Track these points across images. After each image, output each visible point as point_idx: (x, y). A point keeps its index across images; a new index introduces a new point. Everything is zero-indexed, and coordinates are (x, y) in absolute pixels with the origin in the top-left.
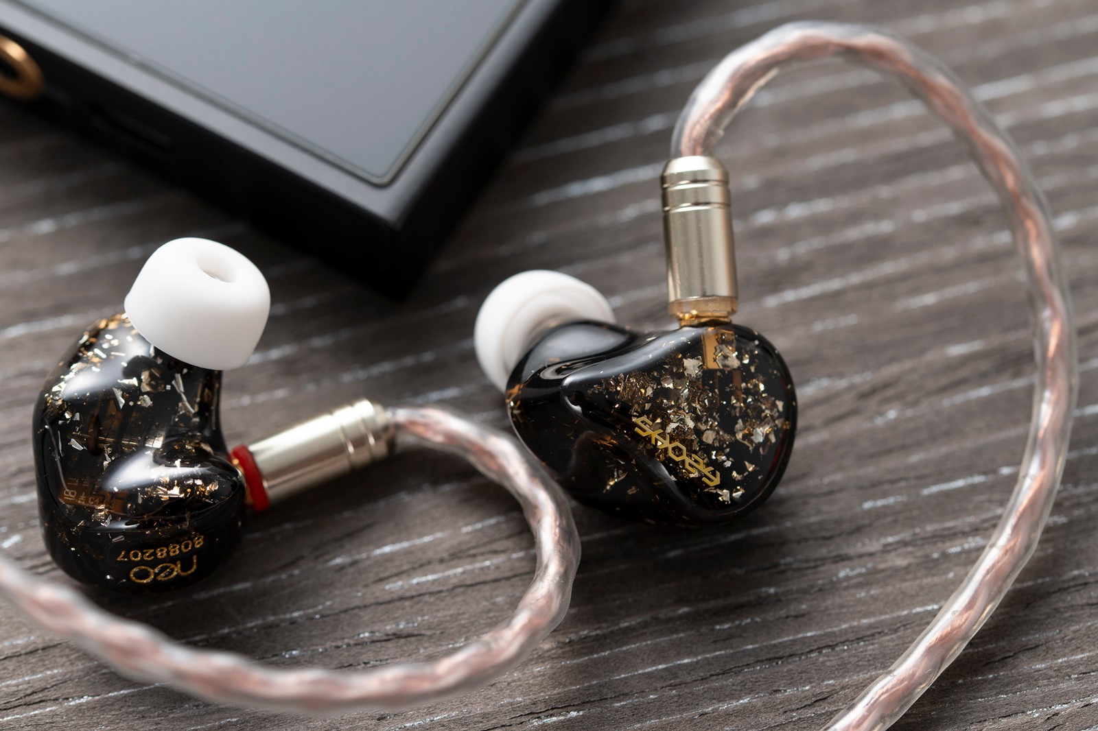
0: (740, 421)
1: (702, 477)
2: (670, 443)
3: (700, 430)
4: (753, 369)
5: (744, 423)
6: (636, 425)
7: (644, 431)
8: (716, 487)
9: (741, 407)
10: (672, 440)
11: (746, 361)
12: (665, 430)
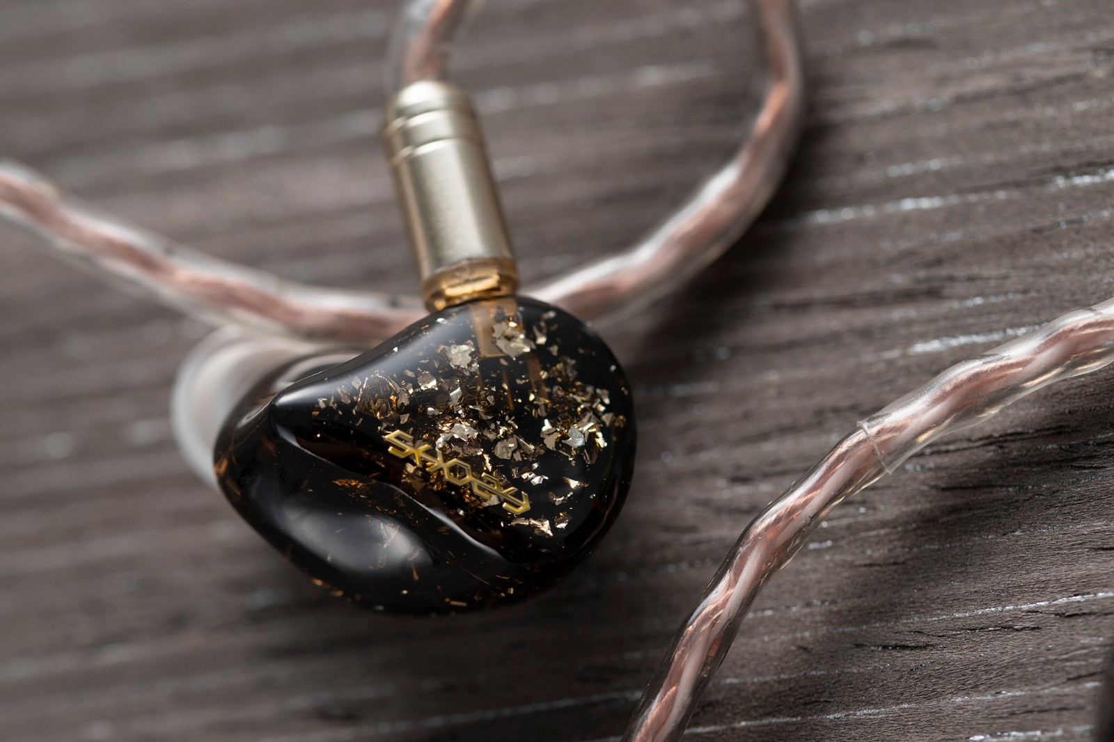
0: (546, 421)
1: (502, 503)
2: (445, 461)
3: (488, 440)
4: (554, 350)
5: (553, 425)
6: (389, 444)
7: (402, 450)
8: (526, 515)
9: (546, 405)
10: (446, 458)
11: (542, 340)
12: (434, 445)
